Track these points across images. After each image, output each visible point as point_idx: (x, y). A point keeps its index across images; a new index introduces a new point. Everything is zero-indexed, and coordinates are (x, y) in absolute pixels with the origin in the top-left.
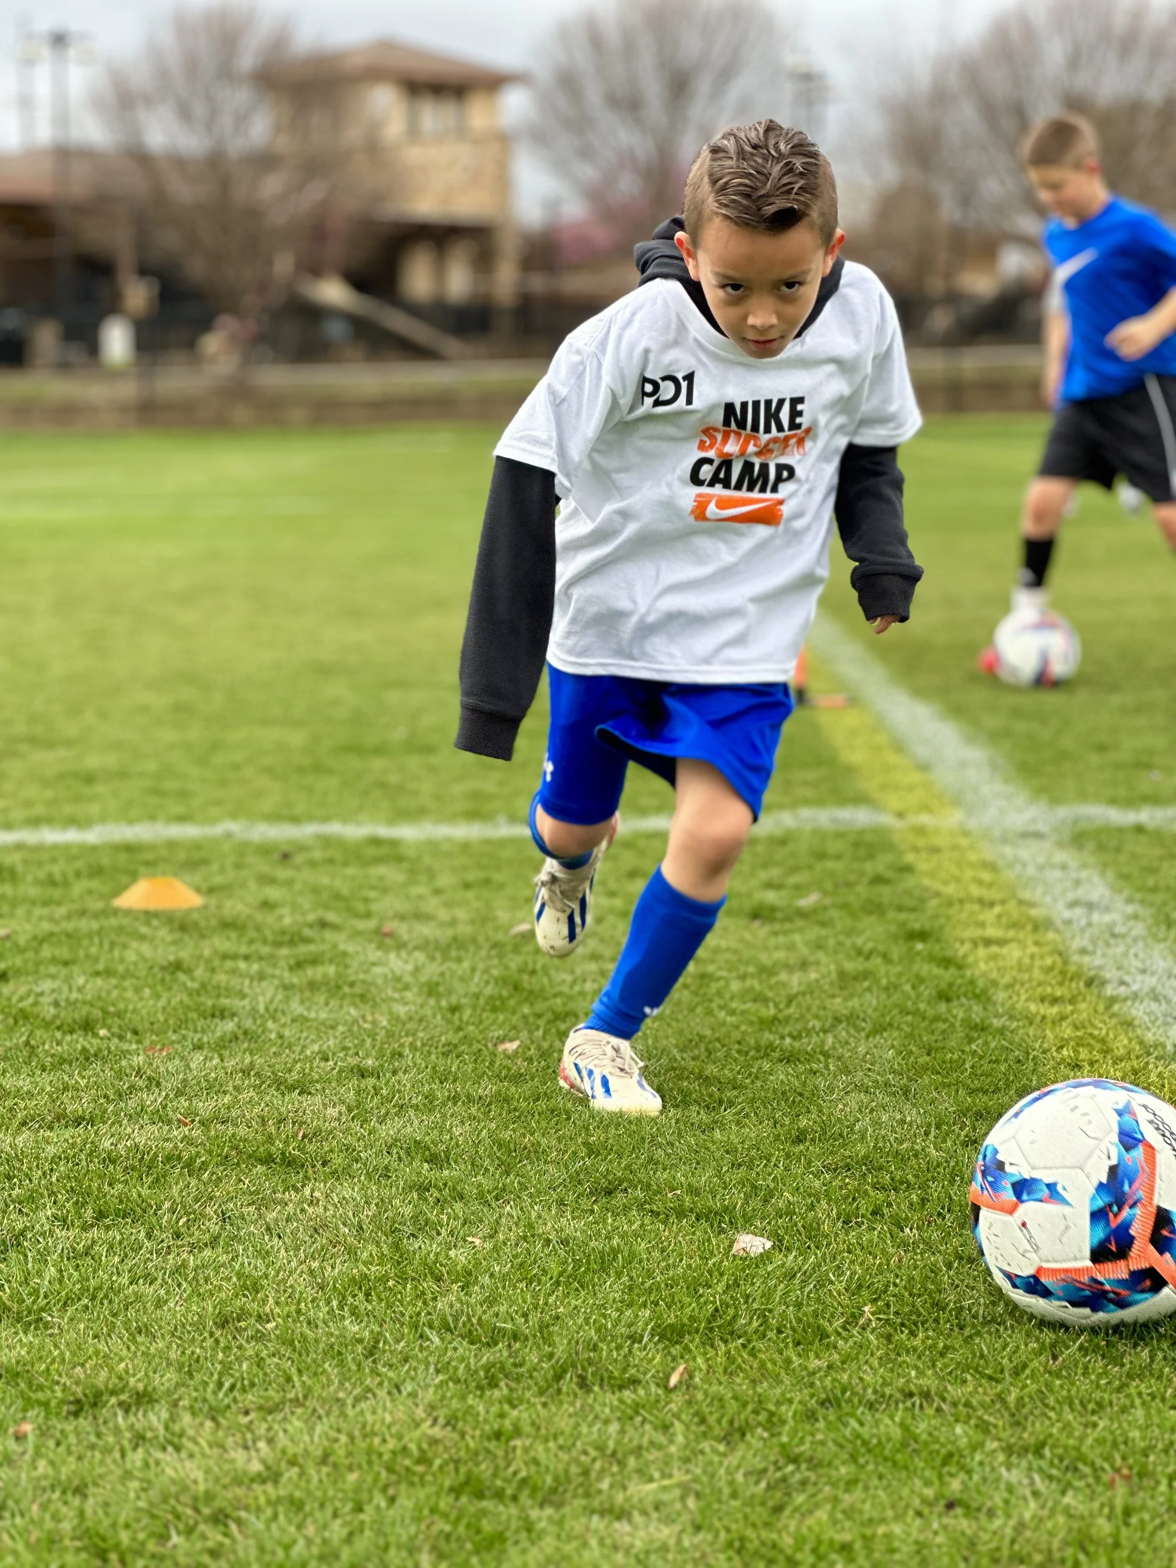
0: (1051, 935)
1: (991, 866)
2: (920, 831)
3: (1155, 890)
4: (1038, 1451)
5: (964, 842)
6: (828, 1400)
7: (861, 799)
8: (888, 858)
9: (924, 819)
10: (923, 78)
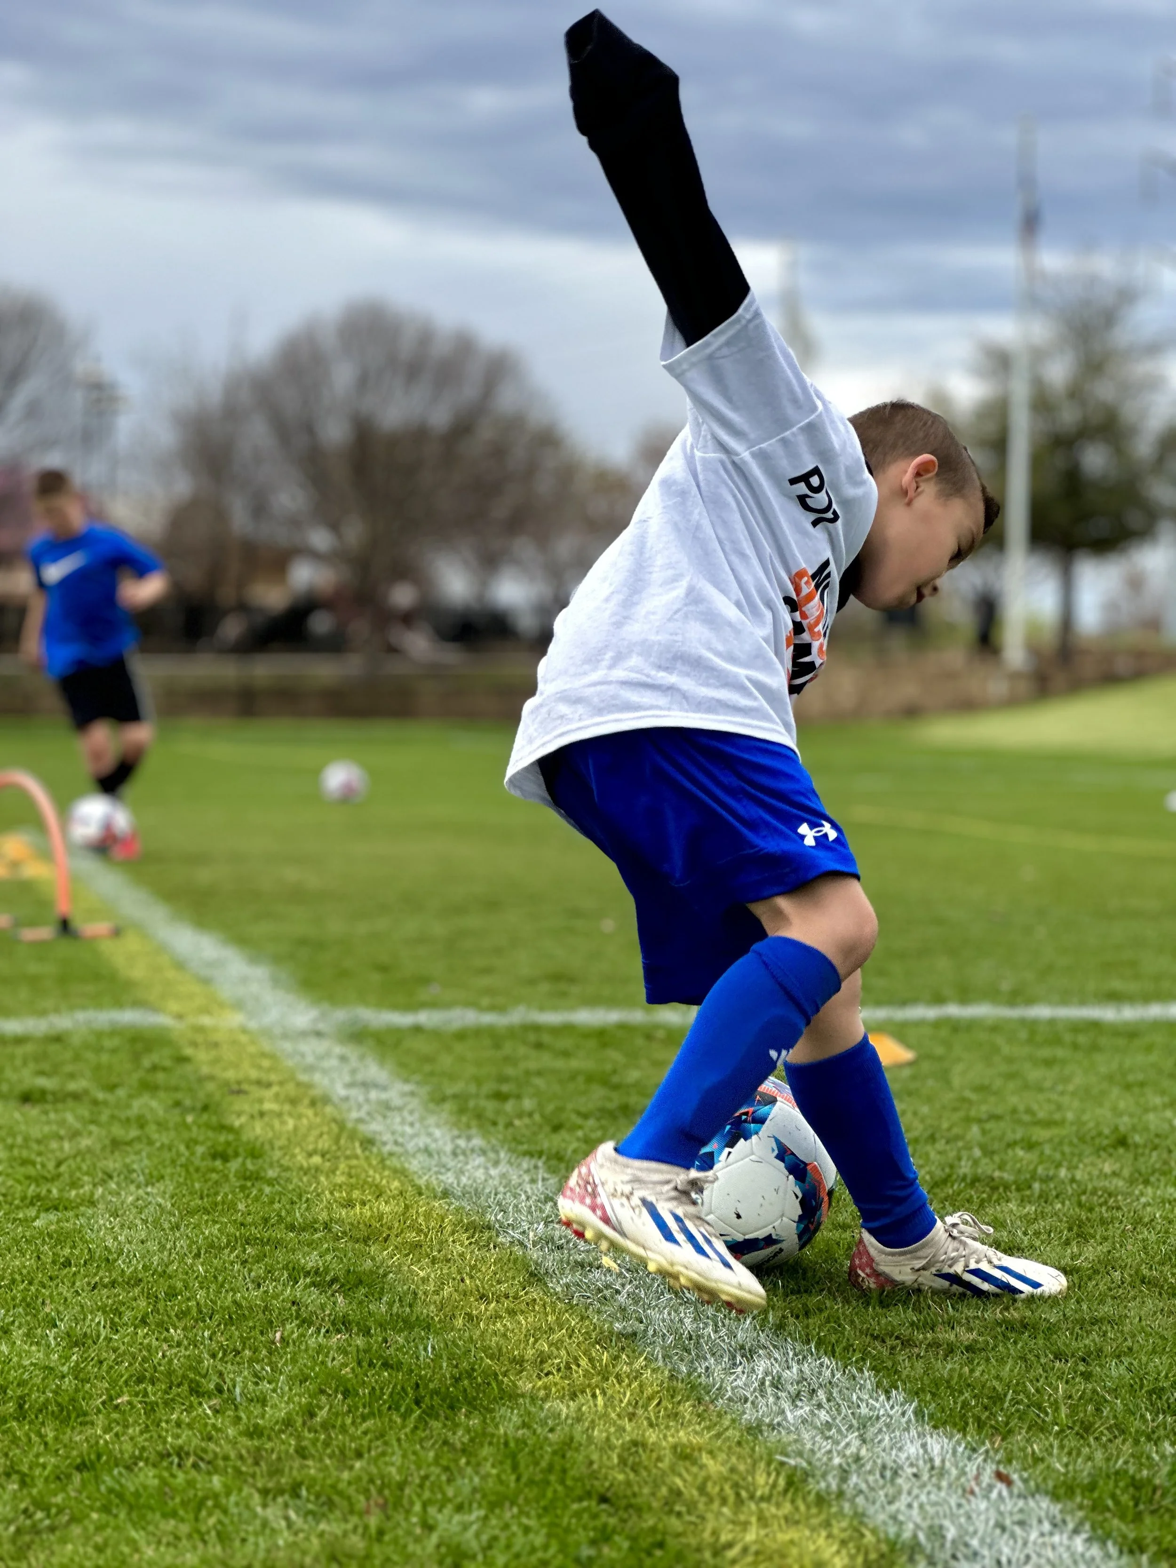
0: (329, 1109)
1: (272, 1056)
2: (200, 1029)
3: (432, 1074)
4: (294, 1491)
5: (243, 1038)
6: (83, 1463)
7: (138, 1004)
8: (167, 1052)
9: (206, 1020)
10: (215, 395)
